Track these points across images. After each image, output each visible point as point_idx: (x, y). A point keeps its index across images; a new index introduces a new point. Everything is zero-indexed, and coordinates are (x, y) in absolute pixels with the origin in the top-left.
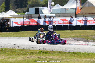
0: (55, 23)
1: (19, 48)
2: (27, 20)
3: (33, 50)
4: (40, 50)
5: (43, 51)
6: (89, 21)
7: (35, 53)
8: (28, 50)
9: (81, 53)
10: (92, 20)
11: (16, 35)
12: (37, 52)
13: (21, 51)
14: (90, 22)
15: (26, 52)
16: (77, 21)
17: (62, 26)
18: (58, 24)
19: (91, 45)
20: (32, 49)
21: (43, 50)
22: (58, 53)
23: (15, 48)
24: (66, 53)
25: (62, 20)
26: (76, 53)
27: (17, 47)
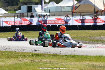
0: (50, 23)
1: (10, 51)
2: (19, 19)
3: (25, 53)
4: (33, 52)
5: (36, 54)
6: (87, 20)
7: (28, 56)
8: (20, 52)
9: (78, 56)
10: (90, 20)
11: (6, 36)
12: (30, 55)
13: (12, 53)
14: (88, 22)
15: (17, 55)
16: (74, 21)
17: (57, 26)
18: (52, 24)
19: (90, 47)
20: (25, 51)
21: (36, 52)
22: (52, 55)
23: (5, 50)
24: (62, 56)
25: (57, 19)
26: (72, 56)
27: (7, 49)
